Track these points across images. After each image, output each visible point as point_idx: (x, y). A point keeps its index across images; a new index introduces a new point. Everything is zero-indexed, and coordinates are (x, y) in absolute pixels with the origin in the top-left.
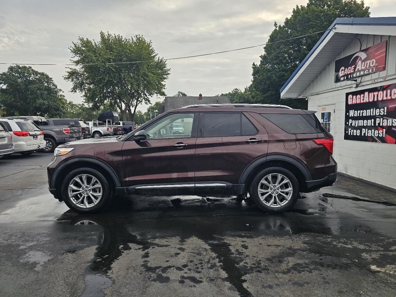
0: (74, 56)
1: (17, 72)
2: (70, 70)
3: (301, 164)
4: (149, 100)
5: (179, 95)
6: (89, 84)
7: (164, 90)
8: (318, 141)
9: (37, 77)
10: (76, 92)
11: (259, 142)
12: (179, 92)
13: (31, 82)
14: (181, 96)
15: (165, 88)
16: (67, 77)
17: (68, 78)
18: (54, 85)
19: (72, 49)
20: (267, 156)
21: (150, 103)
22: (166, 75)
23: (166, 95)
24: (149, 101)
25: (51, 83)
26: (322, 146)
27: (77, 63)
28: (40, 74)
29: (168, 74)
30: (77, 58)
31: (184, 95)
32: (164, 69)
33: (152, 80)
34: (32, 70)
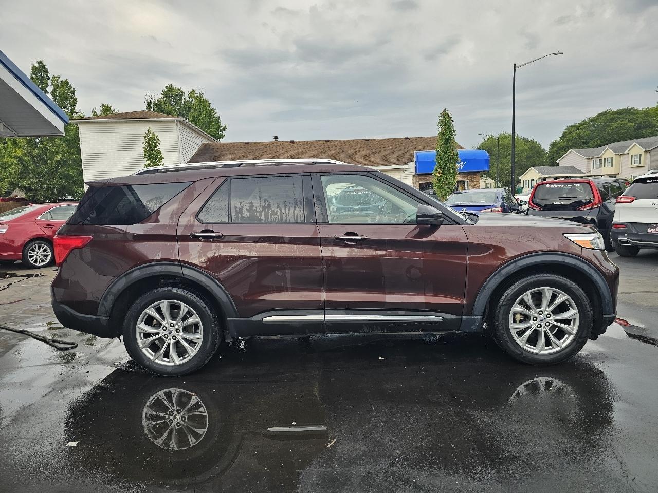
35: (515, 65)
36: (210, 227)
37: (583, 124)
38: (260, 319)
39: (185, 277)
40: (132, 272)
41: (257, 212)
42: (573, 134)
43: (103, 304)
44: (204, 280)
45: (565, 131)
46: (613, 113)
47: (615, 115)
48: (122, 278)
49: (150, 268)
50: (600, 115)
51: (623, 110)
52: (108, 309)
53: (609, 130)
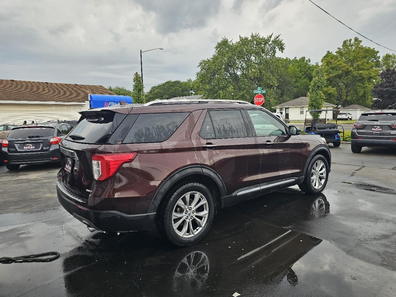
35: (141, 50)
36: (209, 141)
37: (159, 86)
38: (235, 195)
39: (204, 174)
40: (174, 175)
41: (227, 131)
42: (156, 91)
43: (153, 202)
44: (213, 175)
45: (151, 89)
46: (172, 82)
47: (173, 84)
48: (167, 181)
49: (184, 171)
50: (166, 83)
51: (176, 81)
52: (157, 206)
53: (171, 91)
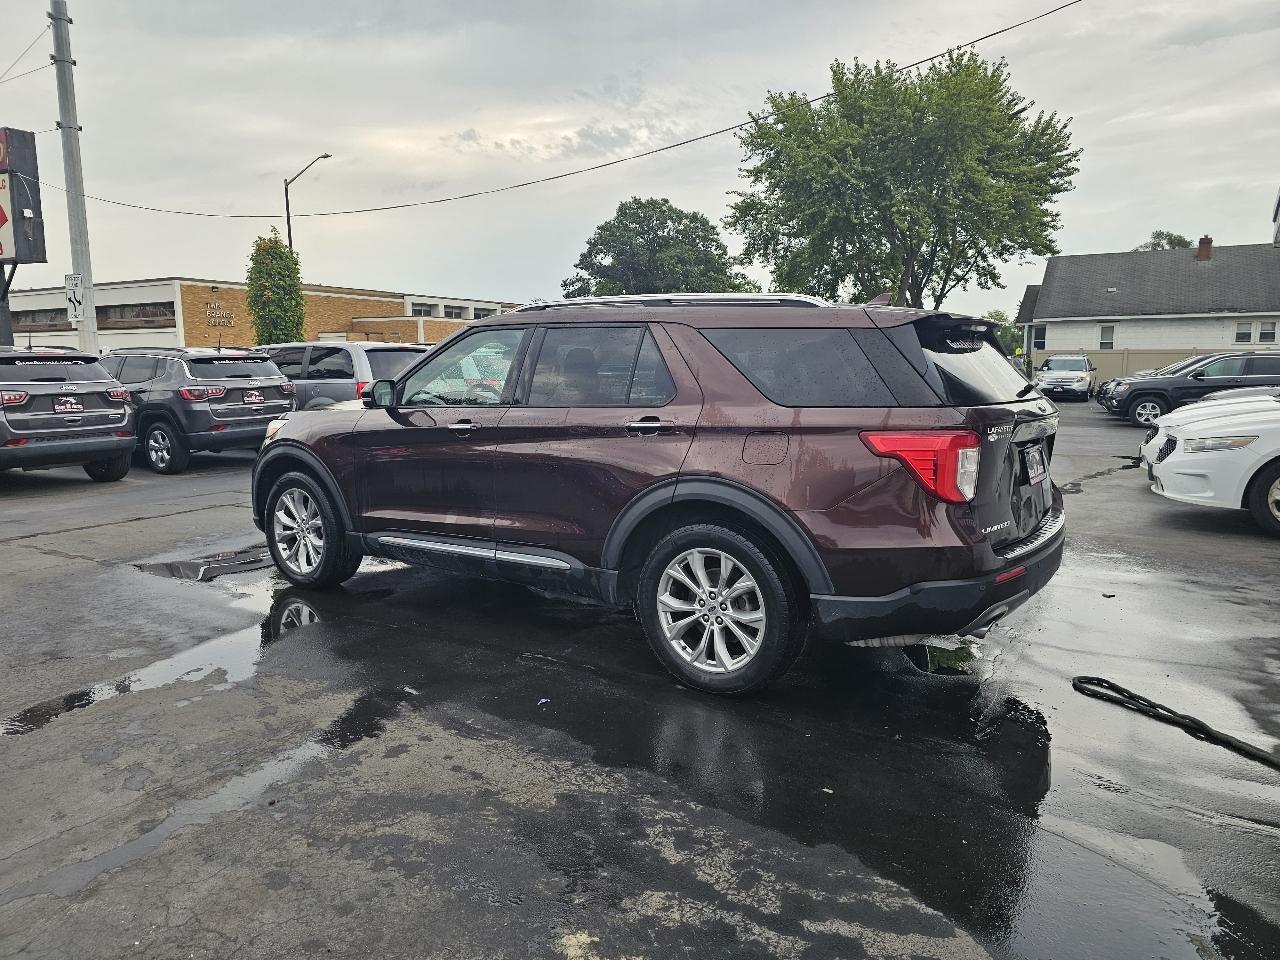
0: (749, 154)
1: (636, 218)
2: (739, 200)
3: (789, 529)
4: (996, 272)
5: (1155, 245)
6: (789, 235)
7: (1051, 234)
8: (877, 440)
9: (681, 227)
10: (751, 262)
11: (666, 431)
12: (1158, 235)
13: (665, 243)
14: (1167, 247)
15: (1059, 225)
16: (730, 220)
17: (734, 224)
18: (720, 246)
19: (744, 134)
20: (677, 482)
21: (998, 284)
22: (1061, 175)
23: (1058, 252)
24: (994, 277)
25: (712, 240)
26: (894, 462)
27: (756, 174)
28: (687, 217)
29: (1070, 172)
30: (757, 161)
31: (1178, 242)
32: (1058, 154)
33: (996, 201)
34: (671, 209)
